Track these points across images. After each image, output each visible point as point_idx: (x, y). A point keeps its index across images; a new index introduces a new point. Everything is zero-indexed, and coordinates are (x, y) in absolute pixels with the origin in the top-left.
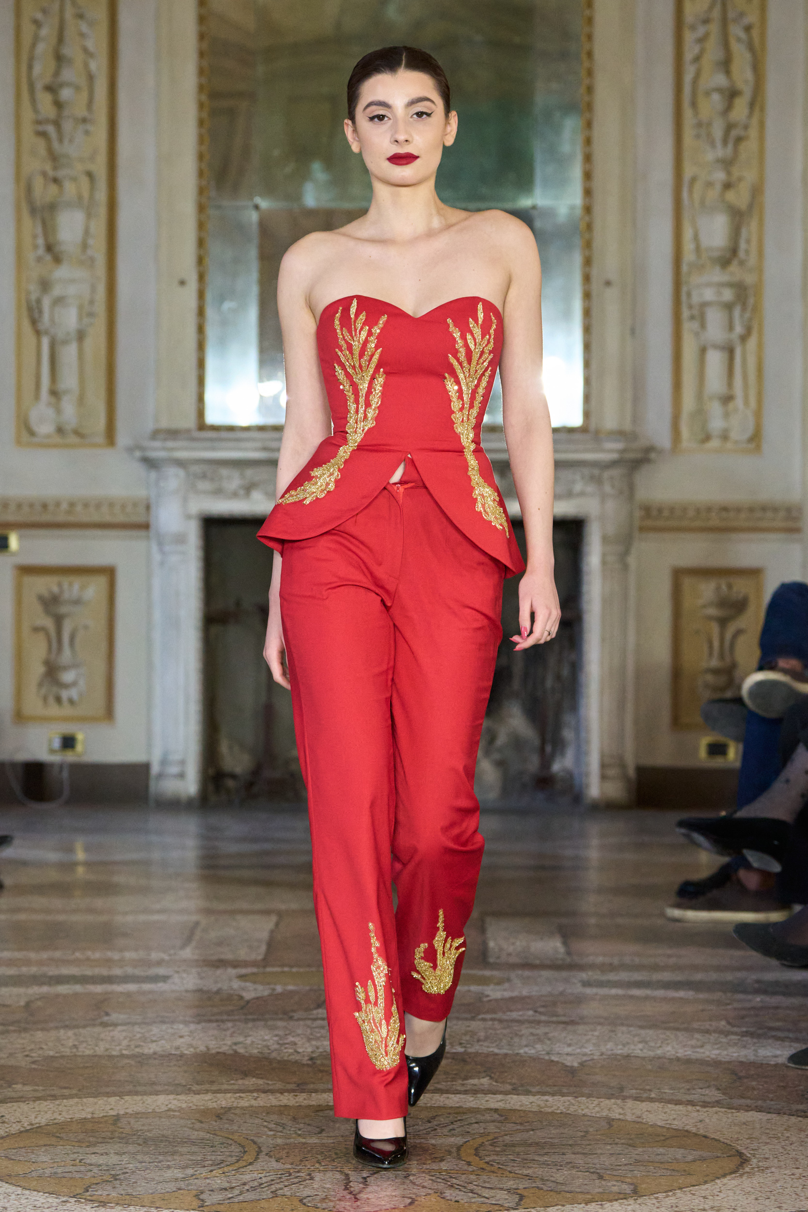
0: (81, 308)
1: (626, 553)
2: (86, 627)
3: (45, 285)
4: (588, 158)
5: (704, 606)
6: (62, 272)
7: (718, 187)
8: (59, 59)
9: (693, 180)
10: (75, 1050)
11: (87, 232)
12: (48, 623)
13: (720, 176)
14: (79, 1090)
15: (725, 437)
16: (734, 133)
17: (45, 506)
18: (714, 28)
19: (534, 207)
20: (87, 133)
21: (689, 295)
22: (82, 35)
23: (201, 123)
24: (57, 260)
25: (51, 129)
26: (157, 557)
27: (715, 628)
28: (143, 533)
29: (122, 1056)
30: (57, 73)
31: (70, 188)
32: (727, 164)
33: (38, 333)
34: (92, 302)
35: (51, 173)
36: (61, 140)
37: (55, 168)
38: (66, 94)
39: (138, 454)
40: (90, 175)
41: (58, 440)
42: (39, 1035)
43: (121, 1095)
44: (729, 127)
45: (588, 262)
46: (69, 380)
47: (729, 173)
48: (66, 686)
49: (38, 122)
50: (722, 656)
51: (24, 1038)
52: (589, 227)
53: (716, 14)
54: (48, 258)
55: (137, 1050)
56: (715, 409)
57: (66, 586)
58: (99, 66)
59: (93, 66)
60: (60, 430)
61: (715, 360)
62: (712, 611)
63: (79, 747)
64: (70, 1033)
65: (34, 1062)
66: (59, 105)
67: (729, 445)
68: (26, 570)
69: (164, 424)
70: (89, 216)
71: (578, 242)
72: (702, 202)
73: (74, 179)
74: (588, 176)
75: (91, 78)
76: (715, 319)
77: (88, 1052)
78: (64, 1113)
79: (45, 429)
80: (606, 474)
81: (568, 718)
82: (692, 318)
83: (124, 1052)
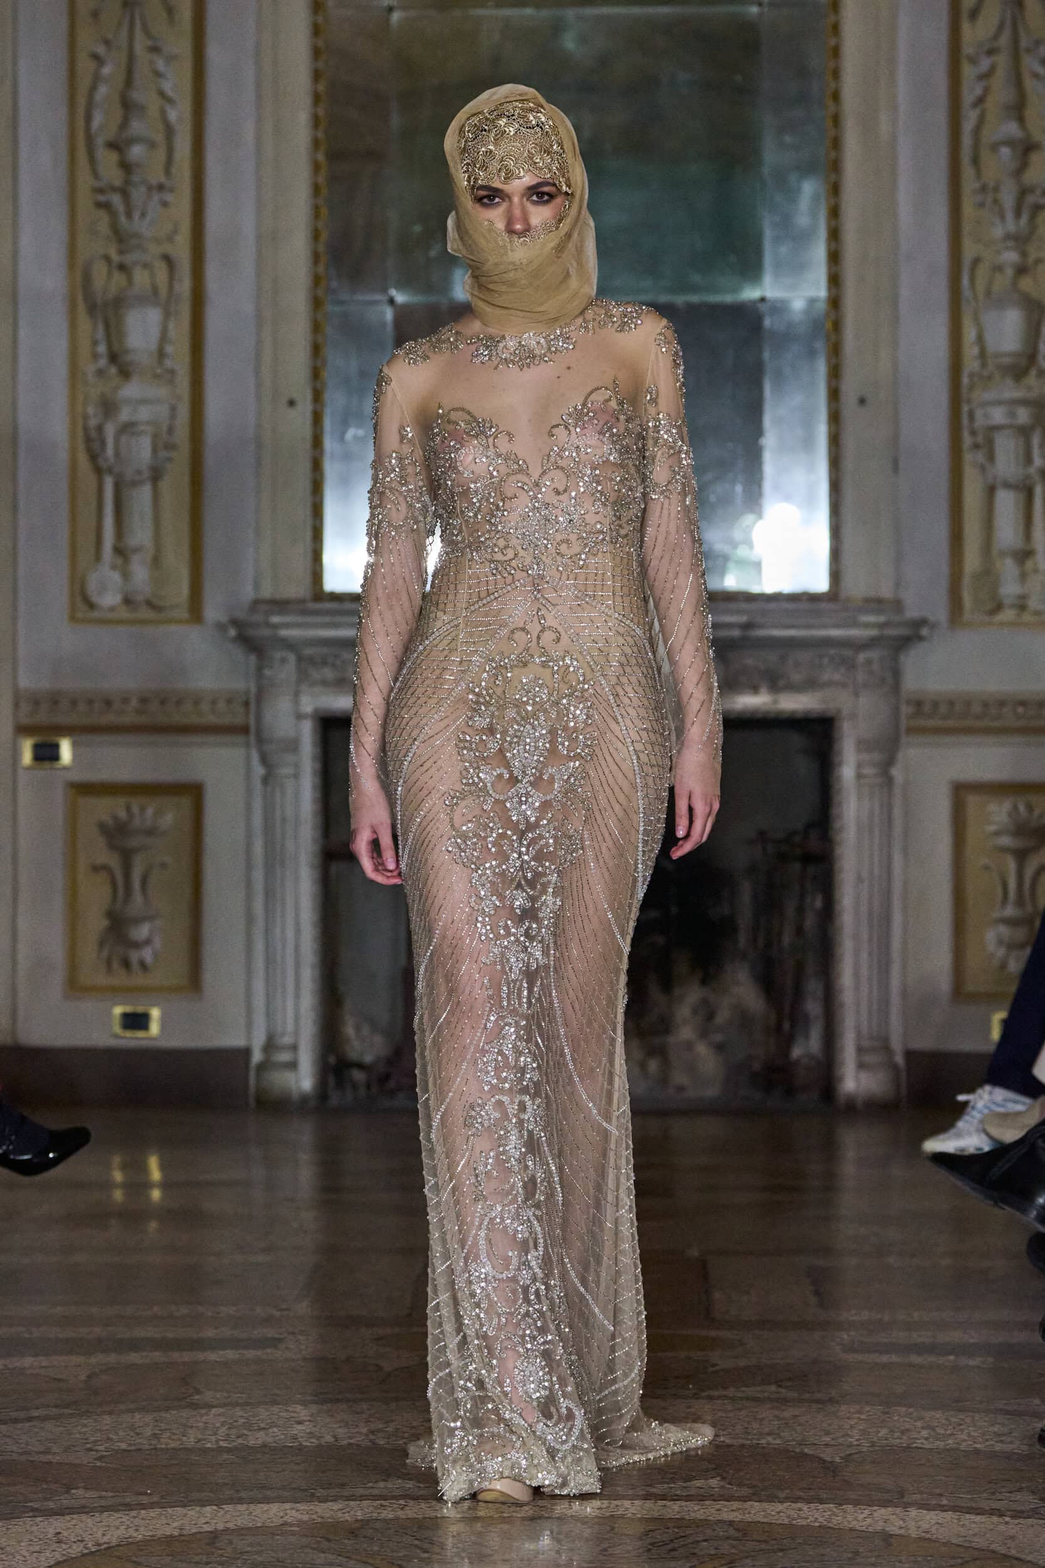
0: (155, 436)
1: (888, 763)
2: (163, 866)
3: (109, 407)
4: (834, 234)
5: (997, 834)
6: (131, 390)
7: (1010, 272)
8: (128, 106)
9: (976, 261)
10: (154, 1442)
11: (164, 338)
12: (113, 861)
13: (1011, 257)
14: (162, 1497)
15: (1021, 606)
16: (1030, 199)
17: (108, 703)
18: (1002, 60)
19: (763, 299)
20: (165, 204)
21: (971, 415)
22: (158, 74)
23: (316, 189)
24: (125, 373)
25: (116, 199)
26: (259, 770)
27: (1011, 865)
28: (240, 739)
29: (221, 1450)
30: (124, 124)
31: (141, 278)
32: (1020, 241)
33: (99, 471)
34: (171, 430)
35: (115, 258)
36: (129, 215)
37: (121, 252)
38: (136, 152)
39: (232, 632)
40: (167, 259)
41: (124, 613)
42: (107, 1420)
43: (219, 1503)
44: (1024, 192)
45: (835, 373)
46: (141, 535)
47: (1024, 254)
48: (137, 945)
49: (100, 191)
50: (1020, 902)
51: (85, 1426)
52: (837, 326)
53: (1004, 40)
54: (113, 370)
55: (240, 1441)
56: (1008, 568)
57: (135, 809)
58: (180, 114)
59: (173, 115)
60: (128, 601)
61: (1007, 503)
62: (1006, 841)
63: (155, 1028)
64: (149, 1418)
65: (100, 1458)
66: (126, 167)
67: (1027, 617)
68: (84, 789)
69: (267, 592)
70: (167, 315)
71: (820, 345)
72: (988, 293)
73: (146, 266)
74: (834, 257)
75: (169, 131)
76: (1006, 448)
77: (173, 1445)
78: (142, 1529)
79: (110, 599)
80: (862, 657)
81: (813, 986)
82: (976, 446)
83: (222, 1444)
